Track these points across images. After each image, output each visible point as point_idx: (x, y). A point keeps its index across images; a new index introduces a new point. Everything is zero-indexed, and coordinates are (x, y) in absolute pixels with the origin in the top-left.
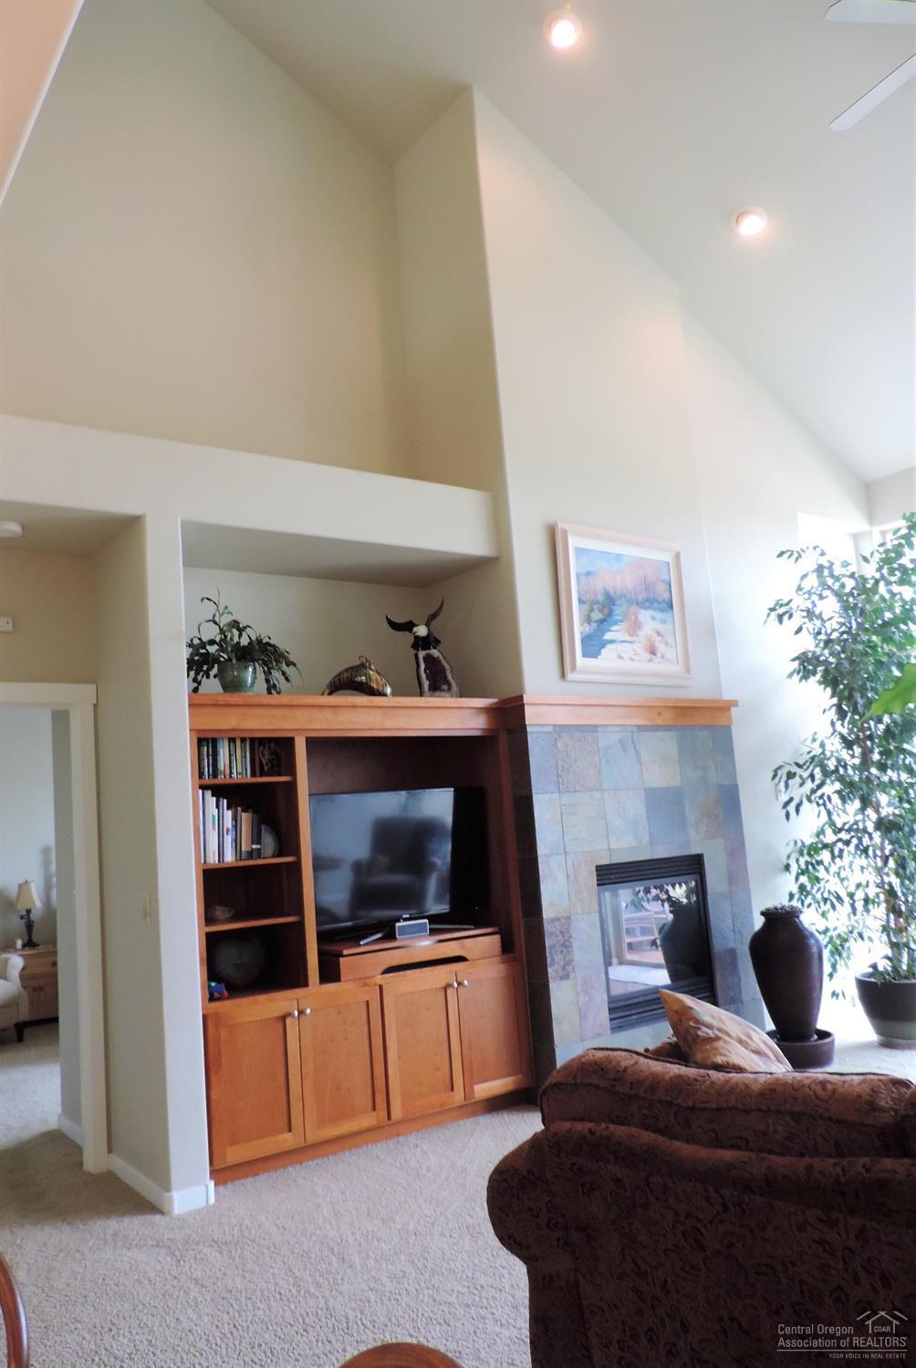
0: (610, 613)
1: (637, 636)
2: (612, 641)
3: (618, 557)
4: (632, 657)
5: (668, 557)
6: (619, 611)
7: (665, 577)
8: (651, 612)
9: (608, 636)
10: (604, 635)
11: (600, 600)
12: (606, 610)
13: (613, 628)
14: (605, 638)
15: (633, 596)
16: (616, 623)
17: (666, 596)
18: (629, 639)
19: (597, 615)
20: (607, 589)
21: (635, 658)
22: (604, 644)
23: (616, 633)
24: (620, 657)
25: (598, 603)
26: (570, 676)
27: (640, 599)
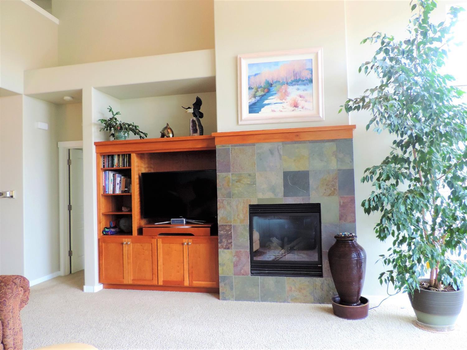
0: (269, 91)
1: (285, 100)
2: (269, 104)
3: (276, 63)
4: (281, 109)
5: (312, 57)
6: (274, 89)
7: (308, 67)
8: (297, 87)
9: (266, 102)
10: (264, 101)
11: (263, 86)
12: (266, 90)
13: (269, 98)
14: (264, 103)
15: (285, 80)
16: (272, 95)
17: (309, 77)
18: (281, 101)
19: (260, 93)
20: (268, 80)
21: (283, 110)
22: (263, 106)
23: (271, 100)
24: (273, 111)
25: (261, 87)
26: (240, 123)
27: (290, 81)
